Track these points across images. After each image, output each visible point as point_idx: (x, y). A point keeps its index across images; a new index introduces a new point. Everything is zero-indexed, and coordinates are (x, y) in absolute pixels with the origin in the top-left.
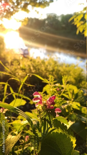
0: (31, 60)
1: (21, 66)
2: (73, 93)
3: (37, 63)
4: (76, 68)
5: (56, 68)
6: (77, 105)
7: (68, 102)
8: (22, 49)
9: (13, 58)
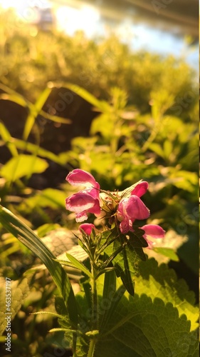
0: (61, 40)
1: (34, 55)
2: (176, 142)
3: (75, 50)
4: (179, 67)
5: (126, 64)
6: (189, 181)
7: (164, 171)
8: (36, 7)
9: (11, 34)
